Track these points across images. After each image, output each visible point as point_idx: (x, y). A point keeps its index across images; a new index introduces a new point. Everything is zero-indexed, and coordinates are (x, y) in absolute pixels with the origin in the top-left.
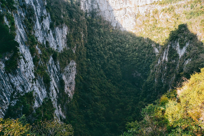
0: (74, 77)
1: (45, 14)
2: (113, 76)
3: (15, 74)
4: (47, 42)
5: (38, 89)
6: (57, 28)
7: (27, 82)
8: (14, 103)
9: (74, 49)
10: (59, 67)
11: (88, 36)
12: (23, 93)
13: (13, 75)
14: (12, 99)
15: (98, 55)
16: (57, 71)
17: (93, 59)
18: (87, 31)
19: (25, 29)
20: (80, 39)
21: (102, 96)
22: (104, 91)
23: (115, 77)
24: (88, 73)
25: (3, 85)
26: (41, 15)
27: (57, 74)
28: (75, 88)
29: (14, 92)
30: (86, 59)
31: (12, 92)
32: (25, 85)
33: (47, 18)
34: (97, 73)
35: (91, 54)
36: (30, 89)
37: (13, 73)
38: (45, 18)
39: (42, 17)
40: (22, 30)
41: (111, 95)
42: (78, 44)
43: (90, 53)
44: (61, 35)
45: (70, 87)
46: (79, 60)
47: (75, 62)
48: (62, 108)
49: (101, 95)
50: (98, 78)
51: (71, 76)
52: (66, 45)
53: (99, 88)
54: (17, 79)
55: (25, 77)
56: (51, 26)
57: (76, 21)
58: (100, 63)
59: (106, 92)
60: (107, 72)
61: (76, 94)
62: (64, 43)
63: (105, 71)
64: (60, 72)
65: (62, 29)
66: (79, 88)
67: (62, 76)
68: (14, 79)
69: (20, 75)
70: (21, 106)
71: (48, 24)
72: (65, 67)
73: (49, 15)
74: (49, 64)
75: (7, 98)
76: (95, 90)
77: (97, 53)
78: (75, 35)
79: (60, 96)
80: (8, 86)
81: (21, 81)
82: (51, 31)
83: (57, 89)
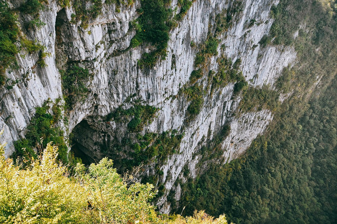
0: (255, 137)
1: (262, 18)
2: (325, 182)
3: (146, 74)
4: (238, 61)
5: (170, 111)
6: (274, 49)
7: (157, 93)
8: (128, 106)
9: (285, 96)
10: (235, 106)
11: (329, 88)
12: (145, 102)
13: (144, 74)
14: (128, 101)
15: (323, 130)
16: (229, 110)
17: (308, 131)
18: (332, 80)
19: (210, 26)
20: (307, 86)
21: (278, 197)
22: (288, 192)
23: (329, 185)
24: (283, 146)
25: (124, 78)
26: (255, 17)
27: (226, 115)
28: (245, 153)
29: (135, 95)
30: (295, 122)
31: (133, 93)
32: (153, 94)
33: (263, 26)
34: (299, 156)
35: (312, 121)
36: (156, 104)
37: (145, 71)
38: (258, 24)
39: (253, 21)
40: (203, 26)
41: (297, 207)
42: (298, 92)
43: (311, 117)
44: (273, 62)
45: (236, 145)
46: (282, 116)
47: (271, 116)
48: (200, 161)
49: (278, 193)
50: (293, 165)
51: (248, 131)
52: (273, 82)
53: (284, 181)
54: (146, 81)
55: (157, 86)
56: (264, 42)
57: (320, 53)
58: (316, 145)
59: (291, 195)
60: (319, 167)
61: (239, 162)
62: (271, 76)
63: (316, 163)
64: (232, 114)
65: (281, 54)
66: (250, 157)
67: (231, 121)
68: (142, 79)
69: (153, 80)
70: (131, 116)
71: (259, 36)
72: (247, 112)
73: (270, 22)
74: (220, 93)
75: (121, 96)
76: (275, 178)
77: (324, 126)
78: (302, 74)
79: (209, 146)
80: (132, 83)
81: (149, 88)
82: (258, 48)
83: (212, 133)
